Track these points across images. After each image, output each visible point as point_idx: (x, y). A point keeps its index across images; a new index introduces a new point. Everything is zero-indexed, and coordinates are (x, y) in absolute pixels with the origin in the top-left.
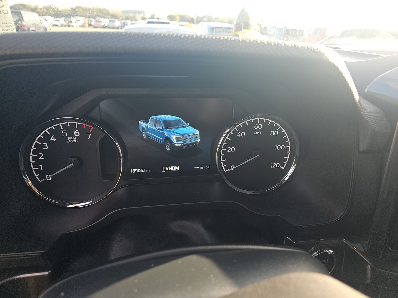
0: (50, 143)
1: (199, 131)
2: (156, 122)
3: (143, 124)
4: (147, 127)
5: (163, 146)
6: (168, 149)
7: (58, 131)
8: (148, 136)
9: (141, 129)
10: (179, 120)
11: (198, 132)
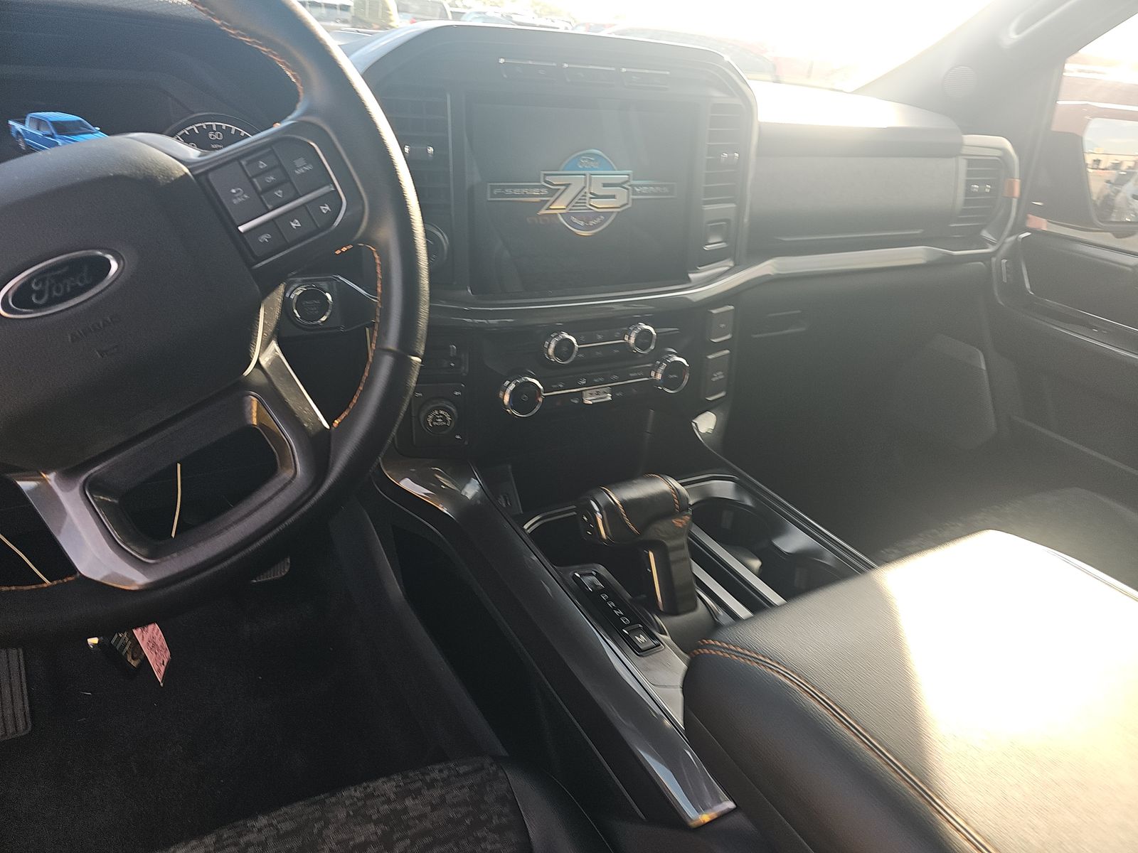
2: (40, 123)
3: (16, 126)
4: (24, 131)
9: (14, 134)
10: (80, 121)
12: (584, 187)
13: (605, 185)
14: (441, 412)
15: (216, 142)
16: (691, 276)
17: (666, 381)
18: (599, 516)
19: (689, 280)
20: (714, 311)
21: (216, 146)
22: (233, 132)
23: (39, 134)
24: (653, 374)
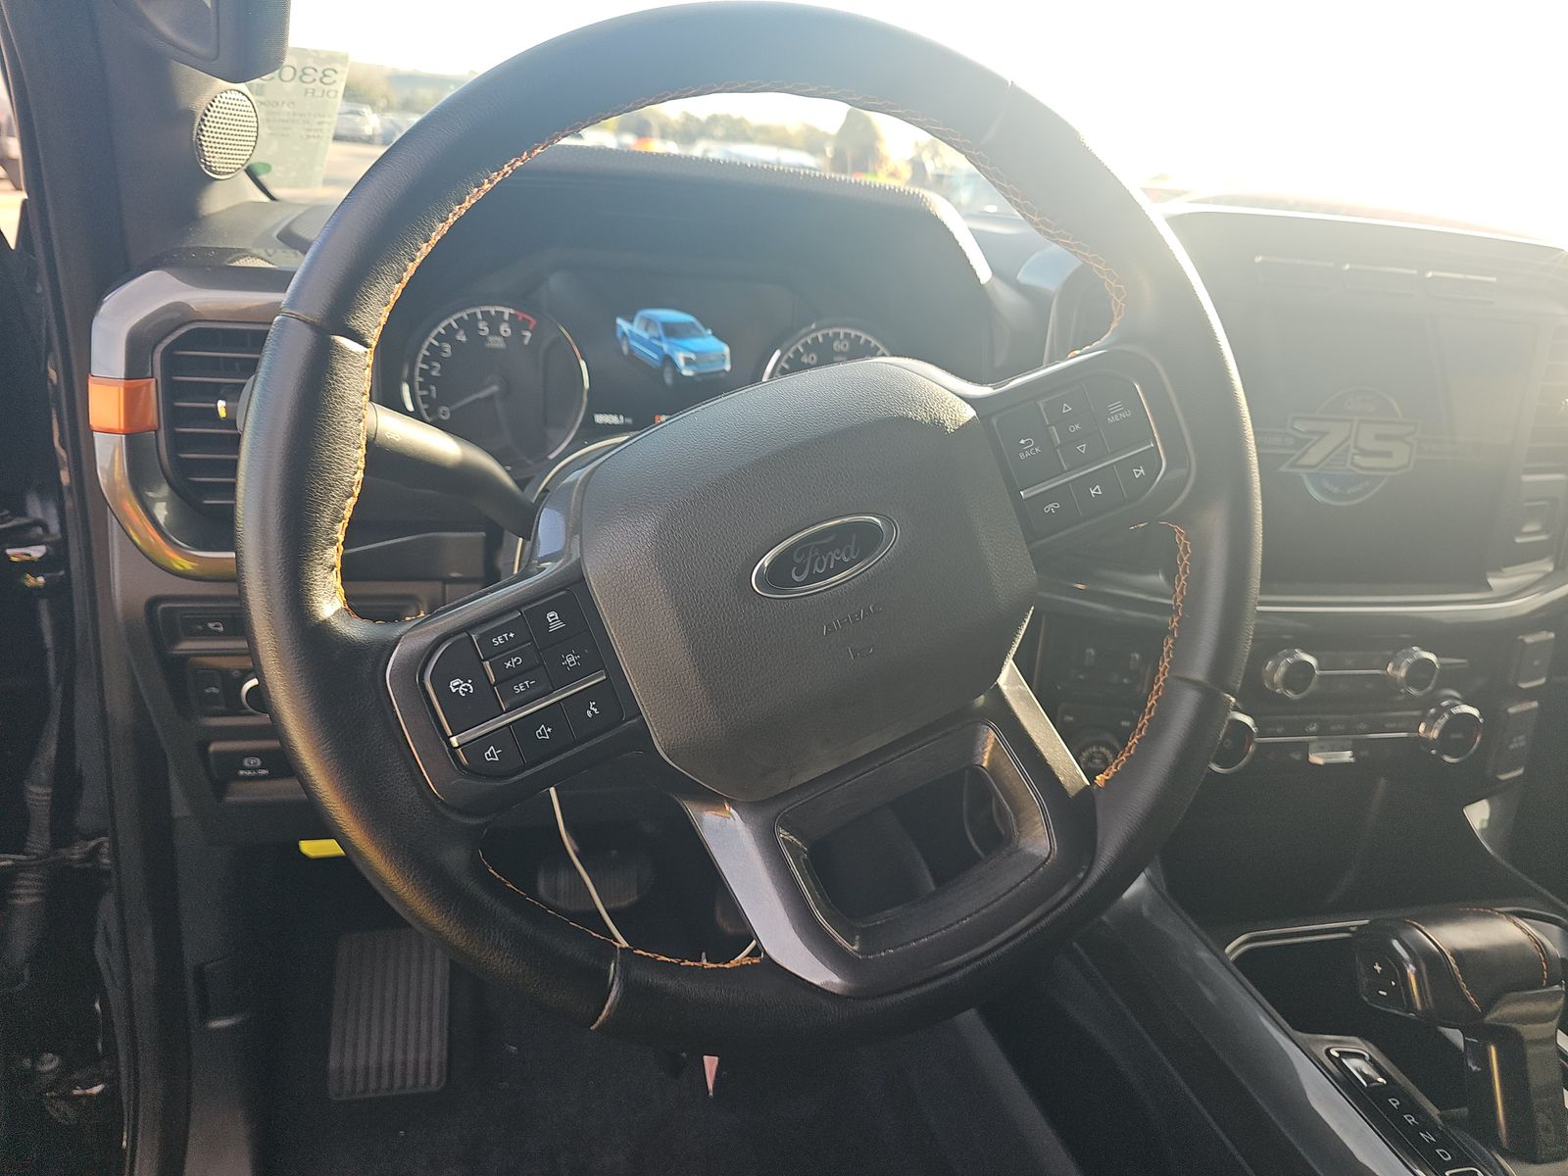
0: (455, 344)
1: (729, 346)
2: (649, 323)
3: (622, 324)
4: (631, 332)
5: (658, 373)
6: (668, 380)
7: (470, 325)
8: (631, 350)
9: (619, 335)
10: (692, 323)
11: (726, 350)
12: (1347, 439)
13: (1378, 437)
14: (1103, 750)
15: (841, 353)
16: (1492, 581)
17: (1445, 743)
18: (1411, 970)
19: (1489, 588)
20: (1529, 639)
21: (840, 358)
22: (862, 341)
23: (646, 336)
24: (1422, 728)
